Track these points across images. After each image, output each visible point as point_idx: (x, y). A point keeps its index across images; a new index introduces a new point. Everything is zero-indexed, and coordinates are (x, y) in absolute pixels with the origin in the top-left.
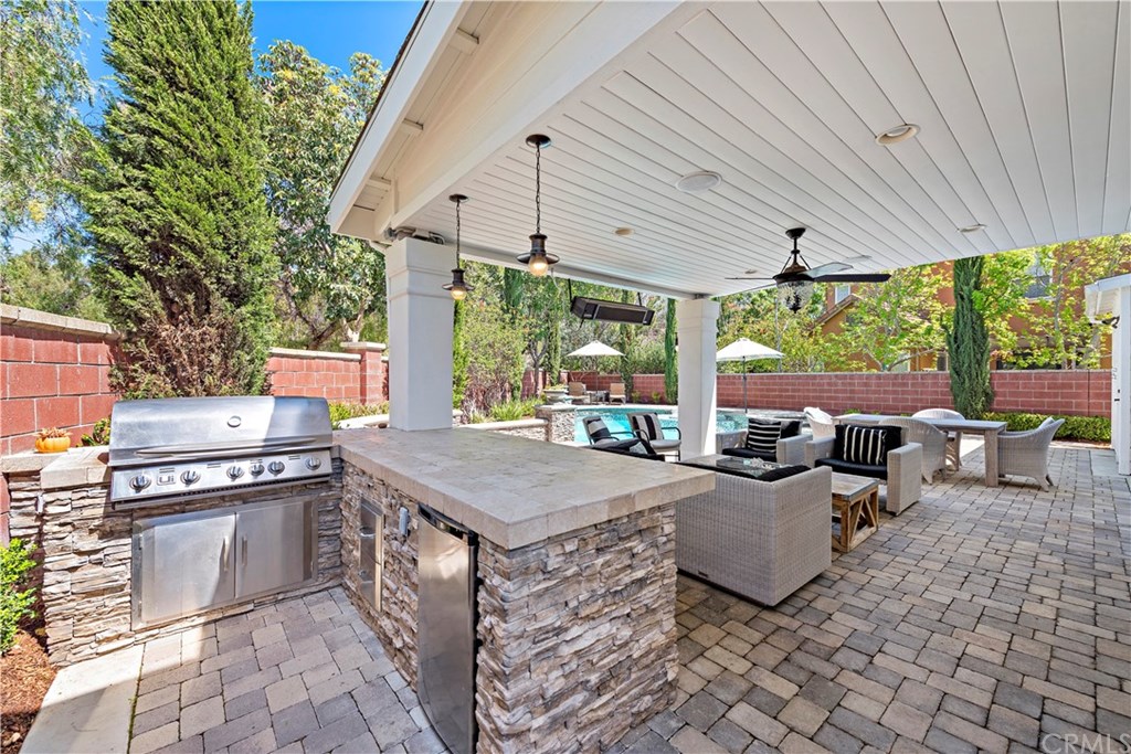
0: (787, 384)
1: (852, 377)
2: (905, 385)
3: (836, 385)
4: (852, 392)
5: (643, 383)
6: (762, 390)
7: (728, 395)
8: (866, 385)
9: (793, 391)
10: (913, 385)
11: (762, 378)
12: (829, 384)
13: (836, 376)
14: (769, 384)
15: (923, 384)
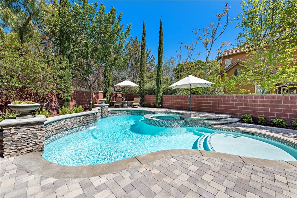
0: (210, 100)
1: (246, 97)
2: (280, 102)
3: (236, 101)
4: (246, 105)
5: (148, 98)
6: (198, 103)
7: (182, 104)
8: (254, 101)
9: (213, 103)
10: (285, 102)
11: (198, 97)
12: (233, 101)
13: (237, 96)
14: (201, 100)
15: (293, 101)
